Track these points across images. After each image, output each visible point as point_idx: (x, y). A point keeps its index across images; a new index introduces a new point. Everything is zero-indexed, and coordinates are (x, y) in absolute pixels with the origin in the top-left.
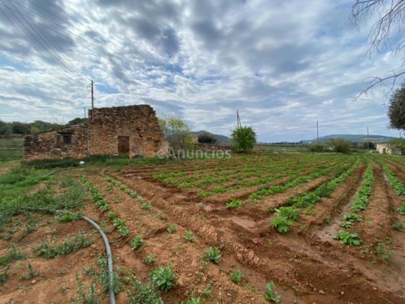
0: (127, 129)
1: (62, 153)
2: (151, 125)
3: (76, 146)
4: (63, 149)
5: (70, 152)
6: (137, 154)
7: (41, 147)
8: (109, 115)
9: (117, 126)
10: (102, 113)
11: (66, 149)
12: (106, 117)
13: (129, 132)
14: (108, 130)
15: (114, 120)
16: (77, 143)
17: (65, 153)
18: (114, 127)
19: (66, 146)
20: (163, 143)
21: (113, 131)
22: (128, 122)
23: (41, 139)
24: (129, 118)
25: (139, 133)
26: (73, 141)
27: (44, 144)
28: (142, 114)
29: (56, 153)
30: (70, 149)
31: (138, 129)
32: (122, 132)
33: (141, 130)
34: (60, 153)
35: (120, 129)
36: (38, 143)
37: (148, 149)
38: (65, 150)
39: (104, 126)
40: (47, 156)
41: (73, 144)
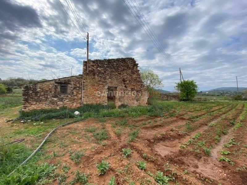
0: (115, 80)
1: (58, 103)
2: (134, 76)
3: (71, 96)
4: (59, 99)
5: (66, 102)
6: (123, 103)
7: (39, 97)
8: (101, 67)
9: (108, 77)
10: (95, 65)
11: (62, 99)
12: (98, 69)
13: (117, 83)
14: (100, 81)
15: (105, 72)
16: (73, 93)
17: (62, 103)
18: (105, 79)
19: (62, 96)
20: (144, 93)
21: (104, 82)
22: (117, 73)
23: (40, 88)
24: (117, 70)
25: (125, 84)
26: (69, 91)
27: (42, 93)
28: (128, 67)
29: (53, 103)
30: (66, 99)
31: (124, 81)
32: (111, 83)
33: (126, 81)
34: (57, 103)
35: (110, 80)
36: (37, 93)
37: (131, 99)
38: (61, 100)
39: (96, 77)
40: (45, 106)
41: (69, 94)
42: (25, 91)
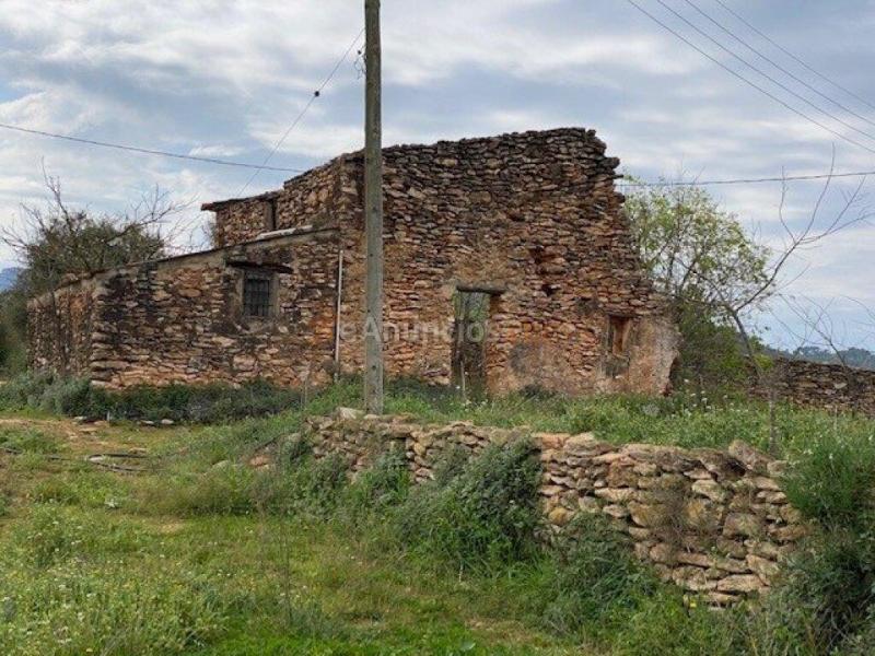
0: (495, 253)
1: (237, 360)
2: (596, 230)
3: (291, 330)
4: (241, 343)
5: (266, 357)
6: (531, 381)
7: (162, 327)
8: (423, 184)
9: (455, 236)
10: (397, 175)
11: (254, 341)
12: (412, 192)
13: (501, 268)
14: (417, 256)
15: (443, 208)
16: (298, 315)
17: (251, 361)
18: (443, 244)
19: (254, 327)
20: (650, 328)
21: (438, 262)
22: (503, 217)
23: (166, 289)
24: (503, 196)
25: (543, 273)
26: (279, 306)
27: (174, 313)
28: (560, 178)
29: (214, 358)
30: (269, 343)
31: (539, 255)
32: (475, 265)
33: (553, 256)
34: (230, 360)
35: (466, 249)
36: (152, 310)
37: (576, 359)
38: (250, 346)
39: (401, 235)
40: (181, 373)
41: (283, 320)
42: (111, 297)
